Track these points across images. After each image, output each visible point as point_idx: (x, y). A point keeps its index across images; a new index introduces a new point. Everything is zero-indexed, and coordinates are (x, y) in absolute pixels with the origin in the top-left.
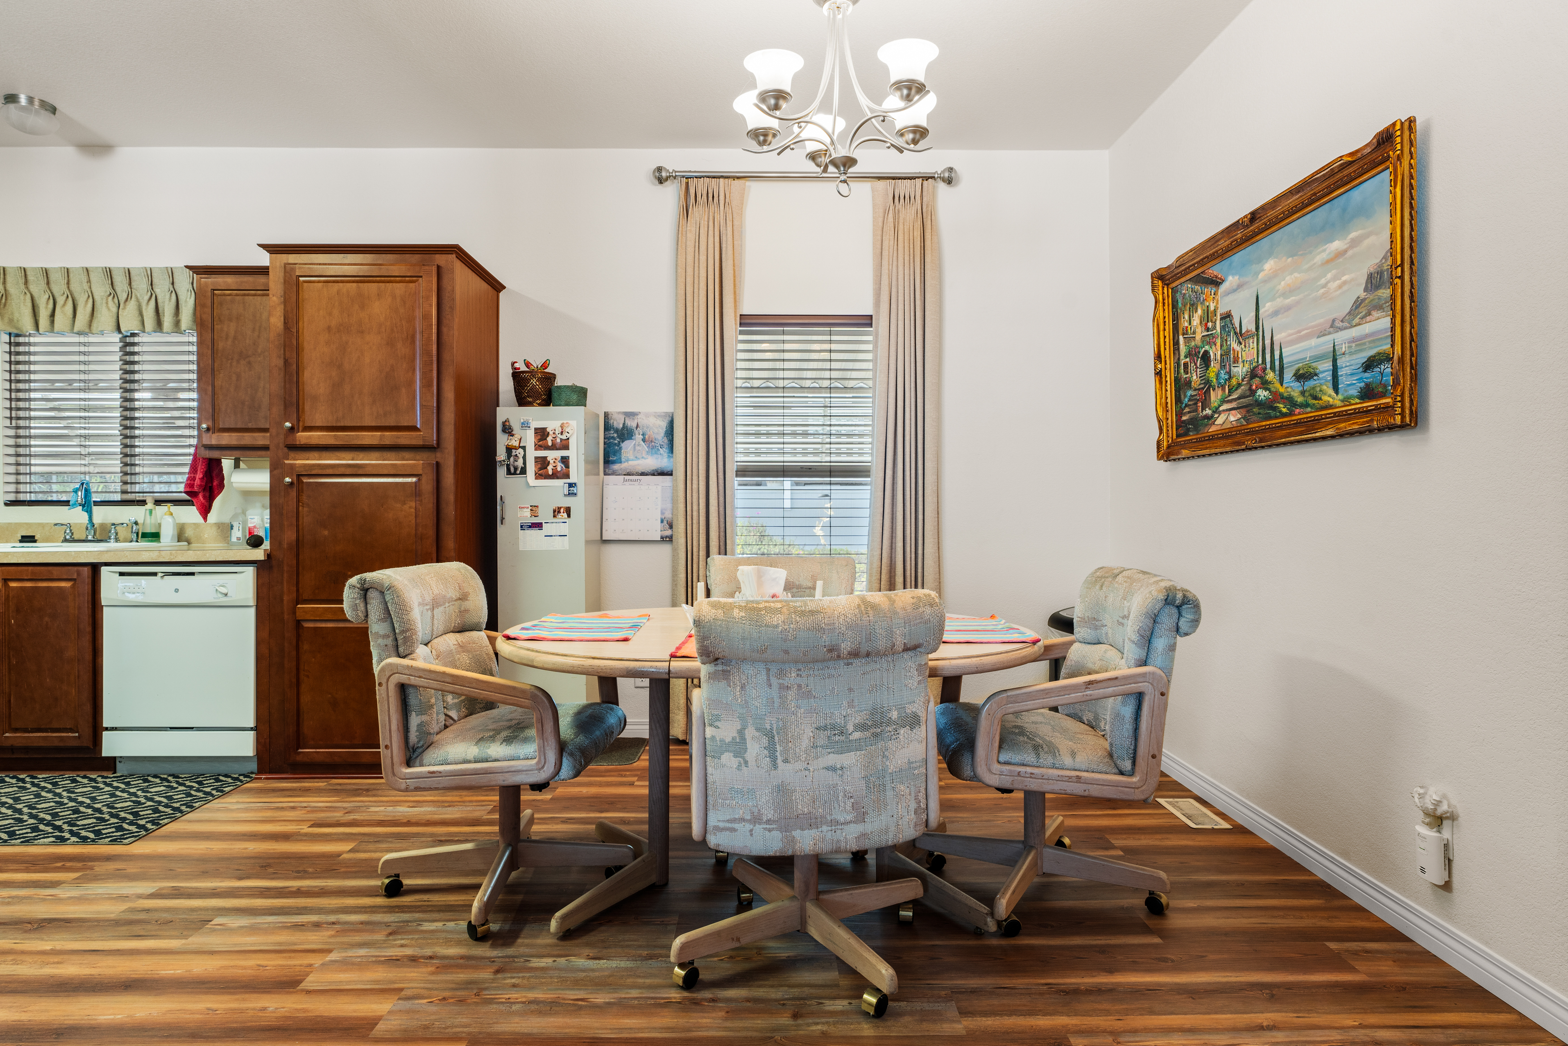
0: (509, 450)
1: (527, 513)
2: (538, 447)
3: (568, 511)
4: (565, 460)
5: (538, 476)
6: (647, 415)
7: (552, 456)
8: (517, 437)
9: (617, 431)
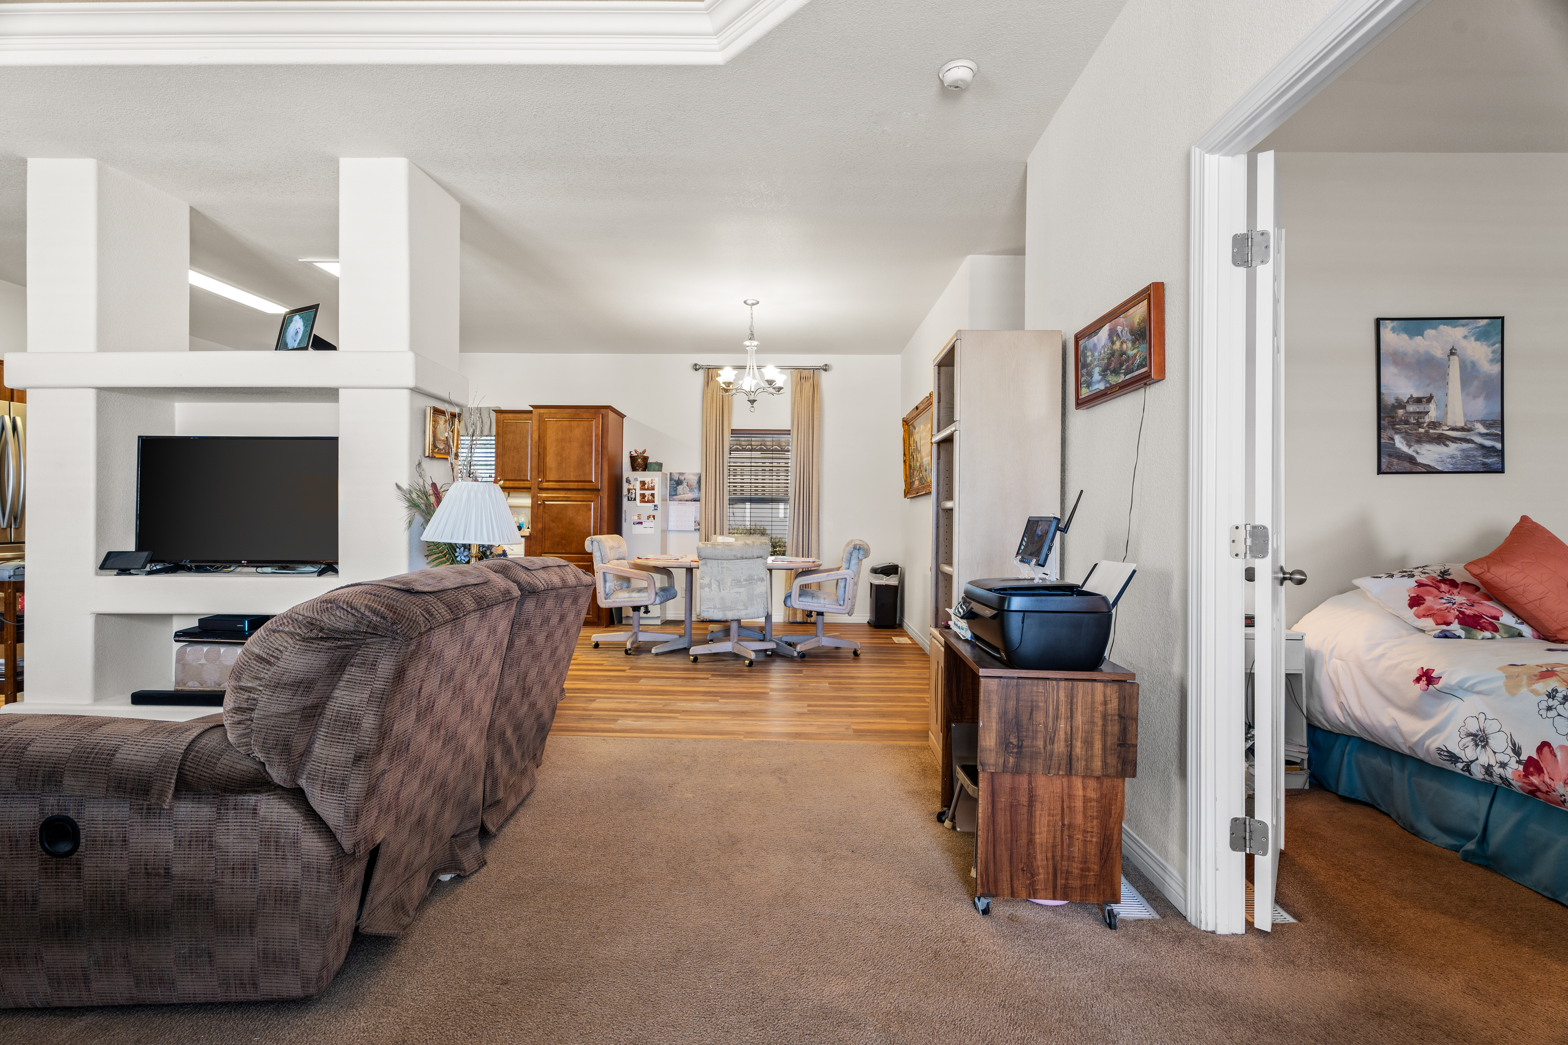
0: (629, 490)
1: (636, 518)
2: (641, 489)
3: (654, 517)
4: (653, 495)
5: (641, 502)
6: (689, 474)
7: (647, 493)
8: (632, 485)
9: (675, 481)
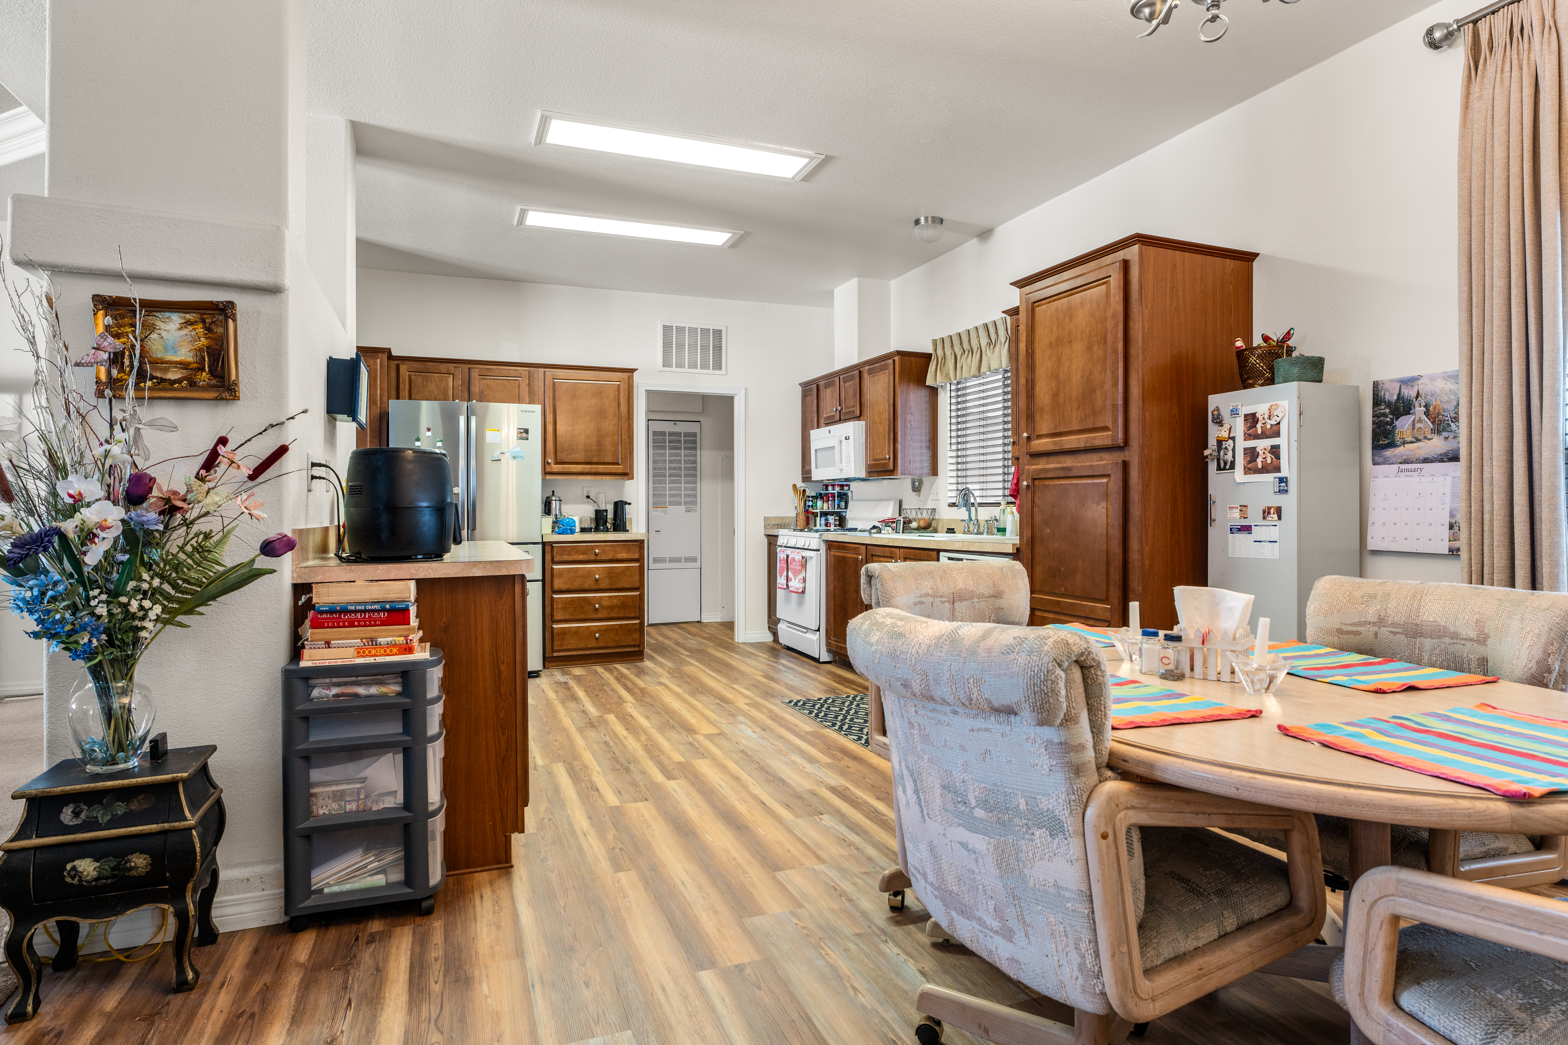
0: (1220, 442)
1: (1236, 514)
2: (1248, 437)
3: (1279, 511)
4: (1275, 451)
5: (1248, 471)
6: (1433, 378)
7: (1262, 445)
8: (1226, 426)
9: (1389, 404)
